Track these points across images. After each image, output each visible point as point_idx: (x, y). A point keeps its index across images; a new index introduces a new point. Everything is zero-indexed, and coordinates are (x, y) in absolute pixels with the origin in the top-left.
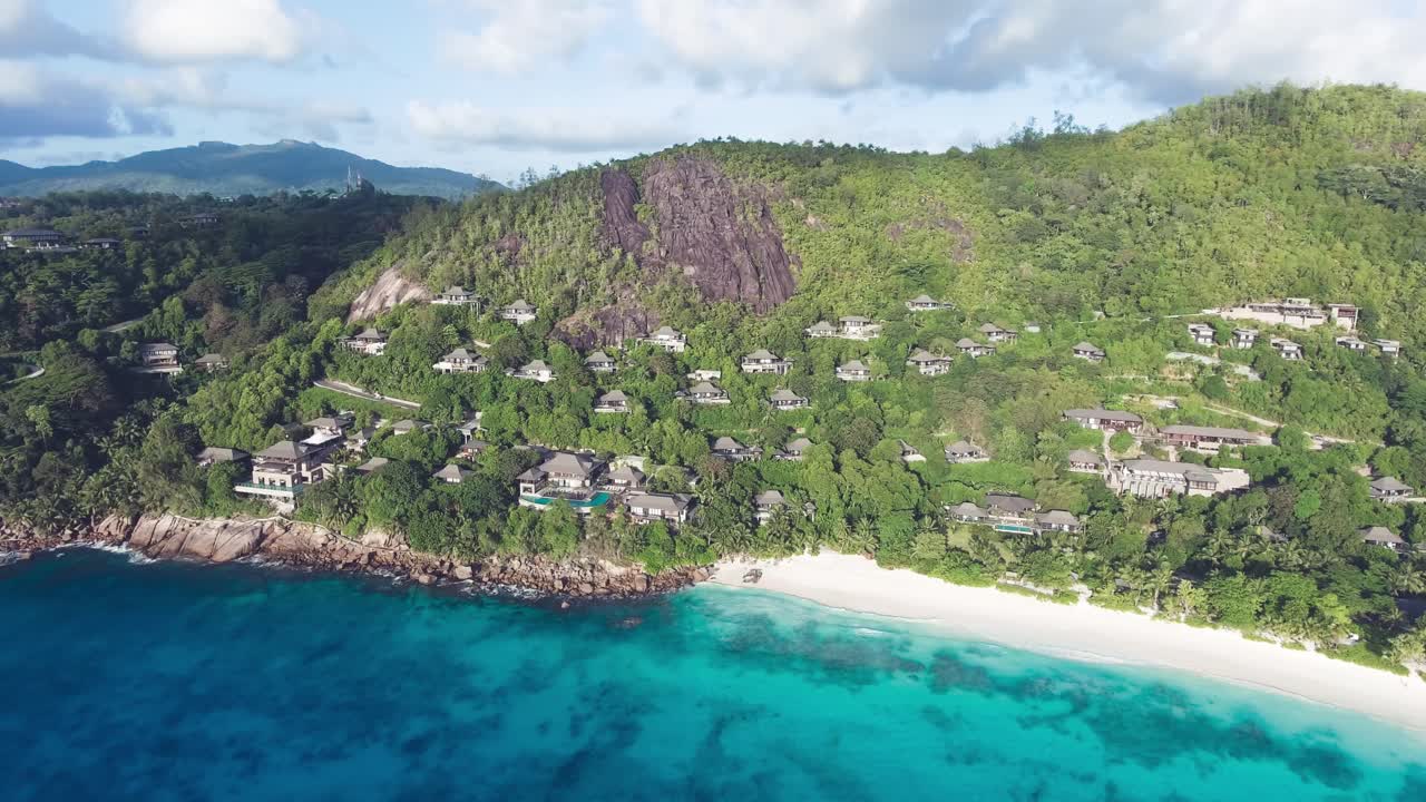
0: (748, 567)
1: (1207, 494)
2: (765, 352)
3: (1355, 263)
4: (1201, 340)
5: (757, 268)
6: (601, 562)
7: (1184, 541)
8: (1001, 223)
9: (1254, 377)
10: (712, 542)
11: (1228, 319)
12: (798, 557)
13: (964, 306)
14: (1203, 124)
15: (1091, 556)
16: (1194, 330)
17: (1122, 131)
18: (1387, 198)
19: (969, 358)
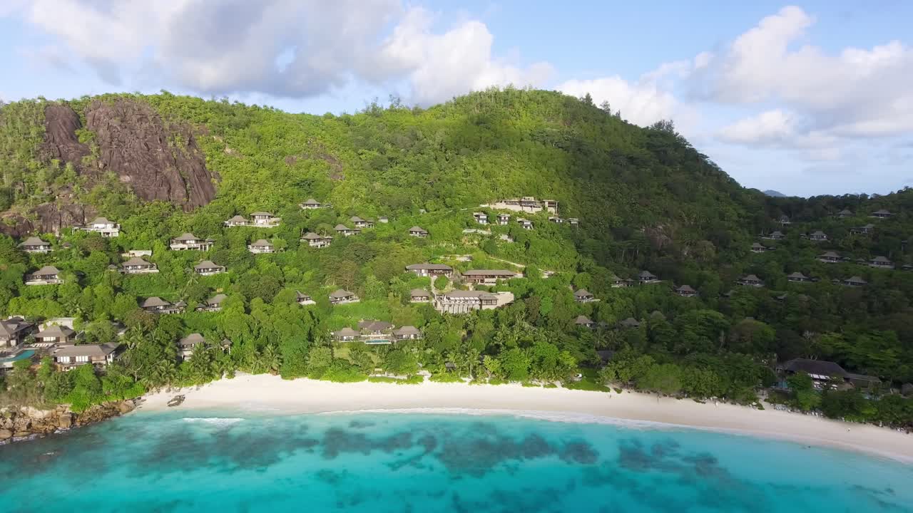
0: (173, 395)
1: (492, 308)
2: (190, 235)
3: (553, 179)
4: (481, 222)
5: (184, 179)
6: (24, 409)
7: (483, 336)
8: (360, 158)
9: (510, 241)
10: (139, 379)
11: (494, 209)
12: (216, 382)
13: (338, 206)
14: (471, 106)
15: (429, 351)
16: (476, 216)
17: (429, 109)
18: (564, 146)
19: (344, 237)
